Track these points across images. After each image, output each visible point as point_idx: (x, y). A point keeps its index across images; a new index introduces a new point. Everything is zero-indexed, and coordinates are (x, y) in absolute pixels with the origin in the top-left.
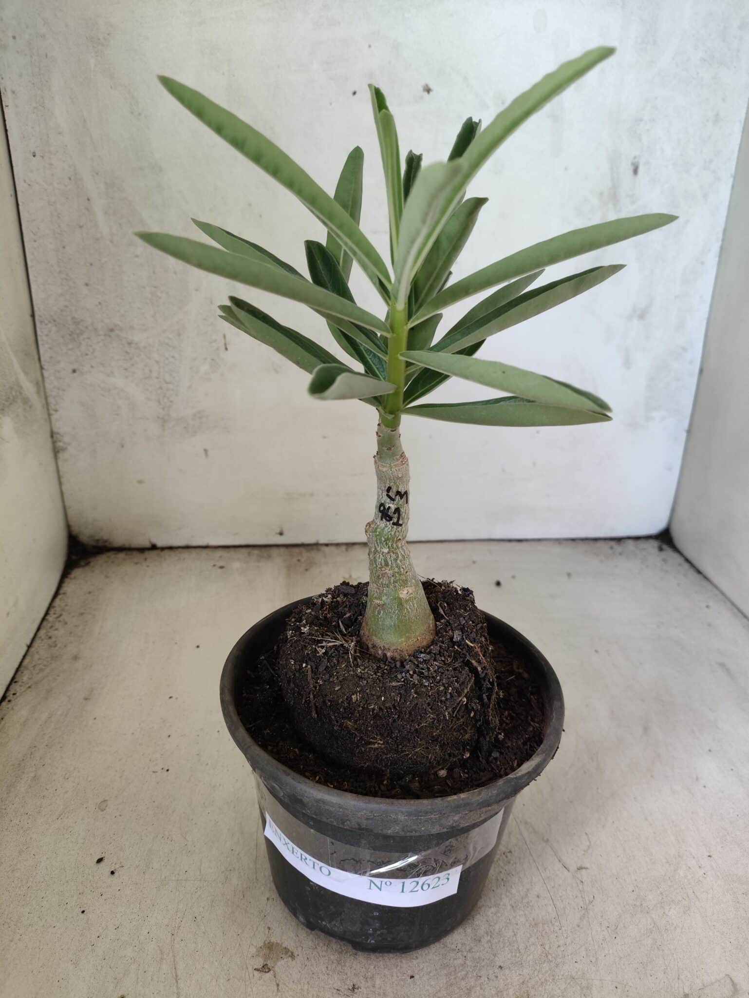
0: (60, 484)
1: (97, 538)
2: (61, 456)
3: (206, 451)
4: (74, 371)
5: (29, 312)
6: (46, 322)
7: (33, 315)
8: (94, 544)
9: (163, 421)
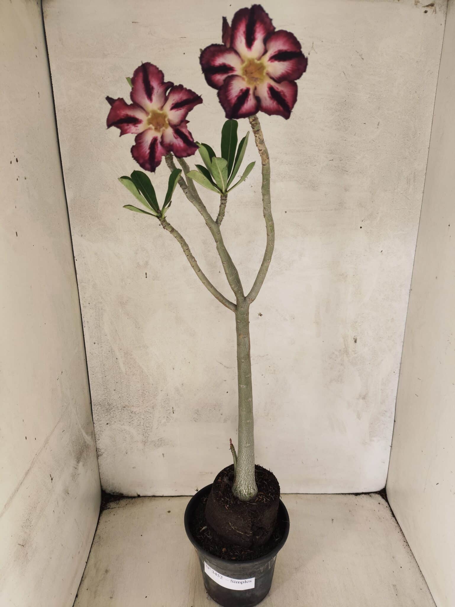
0: (99, 469)
1: (113, 491)
2: (100, 458)
3: (163, 454)
4: (107, 424)
5: (90, 402)
6: (97, 405)
7: (91, 403)
8: (112, 494)
9: (145, 443)
